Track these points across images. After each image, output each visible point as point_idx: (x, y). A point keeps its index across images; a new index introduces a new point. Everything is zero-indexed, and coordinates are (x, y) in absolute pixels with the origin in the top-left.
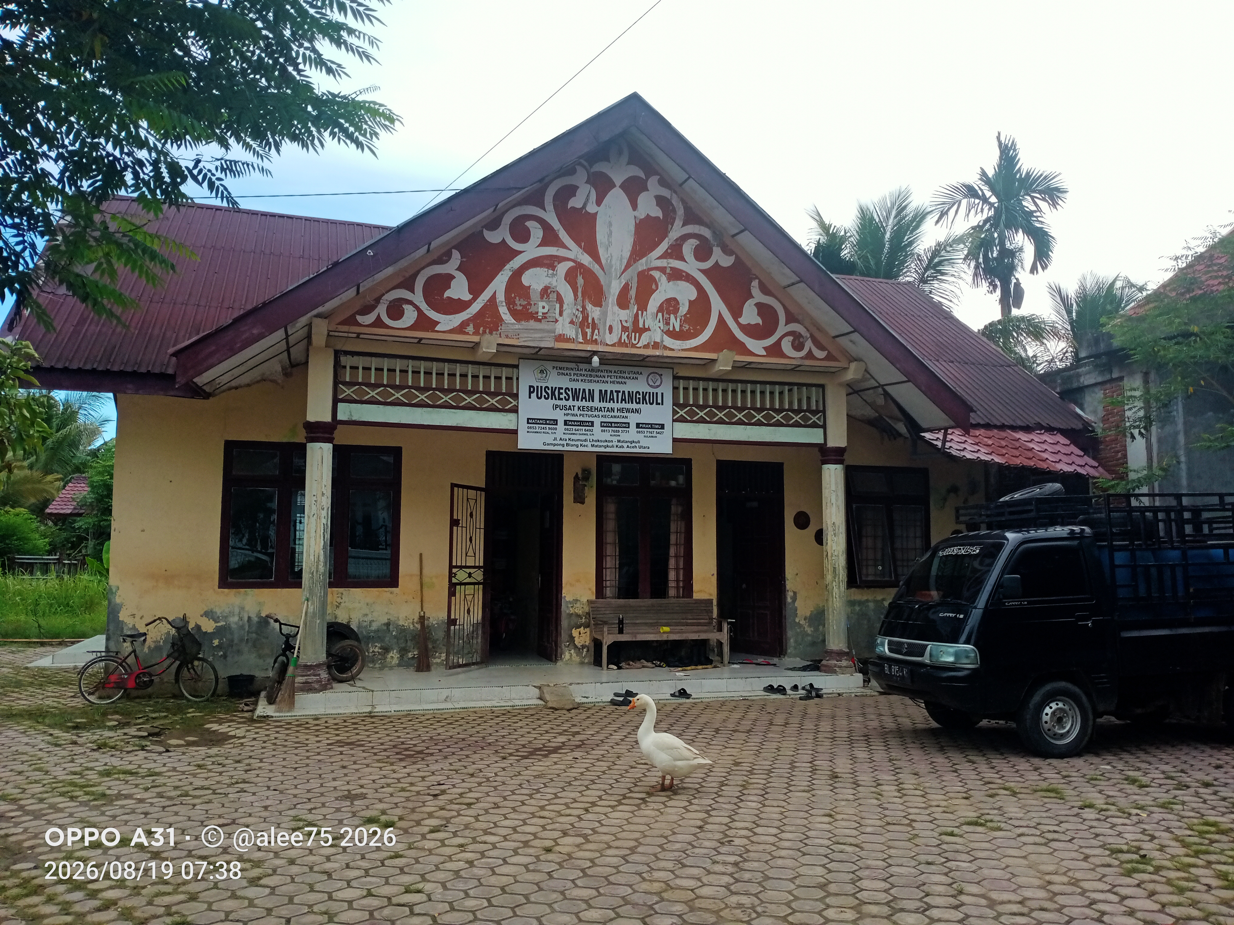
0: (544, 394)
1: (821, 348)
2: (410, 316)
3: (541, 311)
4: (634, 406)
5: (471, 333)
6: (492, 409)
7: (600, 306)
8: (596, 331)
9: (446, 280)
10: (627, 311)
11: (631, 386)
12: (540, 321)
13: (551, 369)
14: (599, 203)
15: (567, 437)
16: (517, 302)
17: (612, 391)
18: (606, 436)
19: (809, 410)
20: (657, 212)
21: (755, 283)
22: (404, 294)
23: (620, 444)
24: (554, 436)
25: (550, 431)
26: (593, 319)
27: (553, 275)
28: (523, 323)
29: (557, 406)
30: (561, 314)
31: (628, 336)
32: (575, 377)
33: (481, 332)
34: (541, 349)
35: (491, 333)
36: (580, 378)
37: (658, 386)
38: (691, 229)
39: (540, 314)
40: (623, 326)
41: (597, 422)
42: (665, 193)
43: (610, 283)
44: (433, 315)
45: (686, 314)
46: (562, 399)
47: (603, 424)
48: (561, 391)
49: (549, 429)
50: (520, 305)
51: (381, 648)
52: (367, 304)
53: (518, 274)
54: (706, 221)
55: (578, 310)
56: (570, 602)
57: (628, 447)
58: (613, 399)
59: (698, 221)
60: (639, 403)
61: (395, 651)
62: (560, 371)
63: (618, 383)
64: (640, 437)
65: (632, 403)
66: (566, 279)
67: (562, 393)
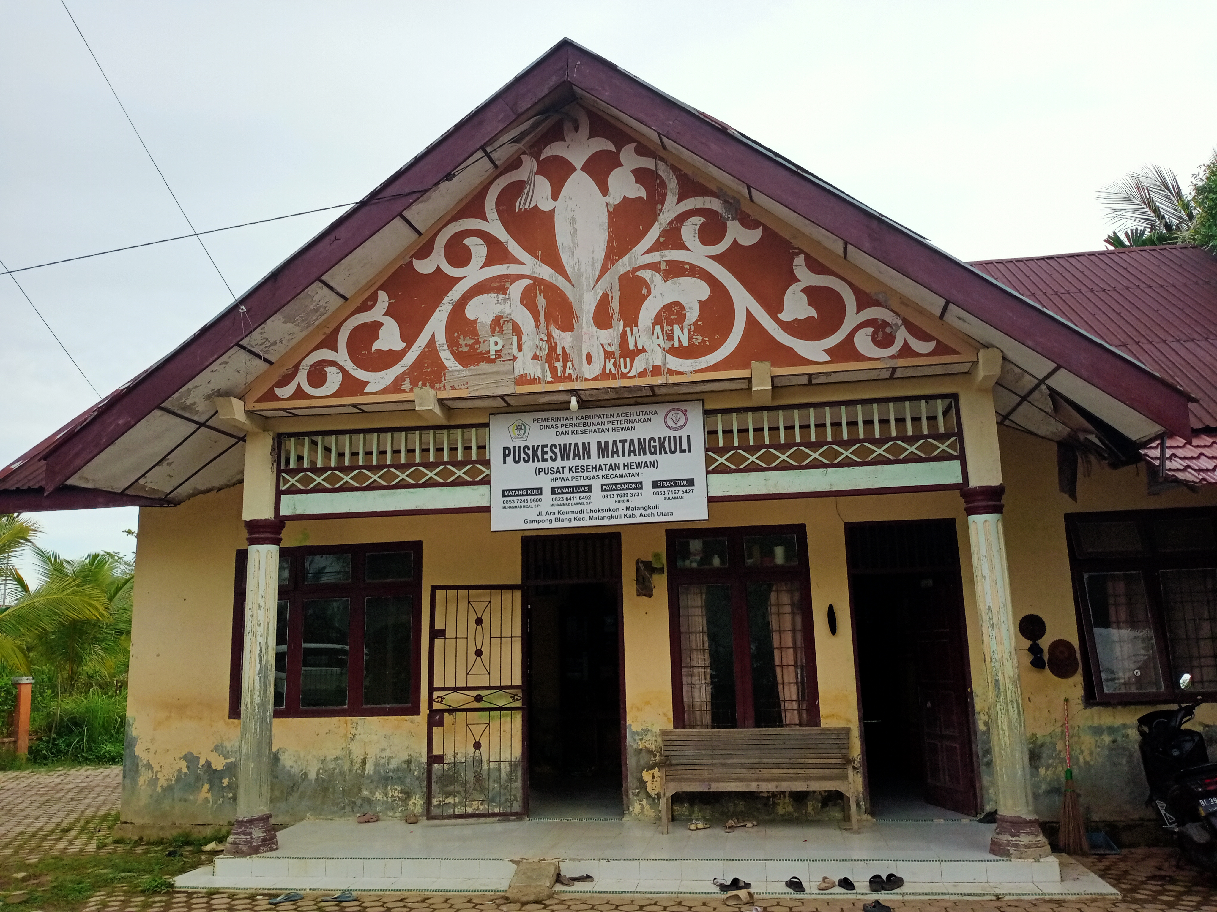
0: (523, 455)
1: (923, 336)
2: (334, 380)
3: (493, 349)
4: (649, 458)
5: (408, 390)
6: (459, 483)
7: (571, 329)
8: (569, 364)
9: (373, 330)
10: (610, 330)
11: (642, 432)
12: (493, 361)
13: (531, 422)
14: (555, 196)
15: (556, 509)
16: (462, 342)
17: (615, 442)
18: (610, 503)
19: (933, 435)
20: (638, 192)
21: (800, 260)
22: (325, 354)
23: (630, 513)
24: (539, 509)
25: (533, 504)
26: (563, 349)
27: (505, 300)
28: (472, 367)
29: (540, 470)
30: (520, 349)
31: (614, 364)
32: (564, 429)
33: (419, 386)
34: (503, 397)
35: (433, 385)
36: (570, 430)
37: (681, 428)
38: (690, 204)
39: (492, 352)
40: (606, 352)
41: (596, 485)
42: (648, 163)
43: (581, 296)
44: (360, 374)
45: (697, 321)
46: (547, 460)
47: (604, 488)
48: (545, 449)
49: (532, 501)
50: (466, 345)
51: (402, 792)
52: (287, 372)
53: (460, 306)
54: (713, 187)
55: (541, 340)
56: (637, 733)
57: (641, 515)
58: (617, 453)
59: (701, 190)
60: (655, 453)
61: (418, 796)
62: (543, 424)
63: (623, 429)
64: (658, 500)
65: (645, 454)
66: (522, 302)
67: (546, 453)
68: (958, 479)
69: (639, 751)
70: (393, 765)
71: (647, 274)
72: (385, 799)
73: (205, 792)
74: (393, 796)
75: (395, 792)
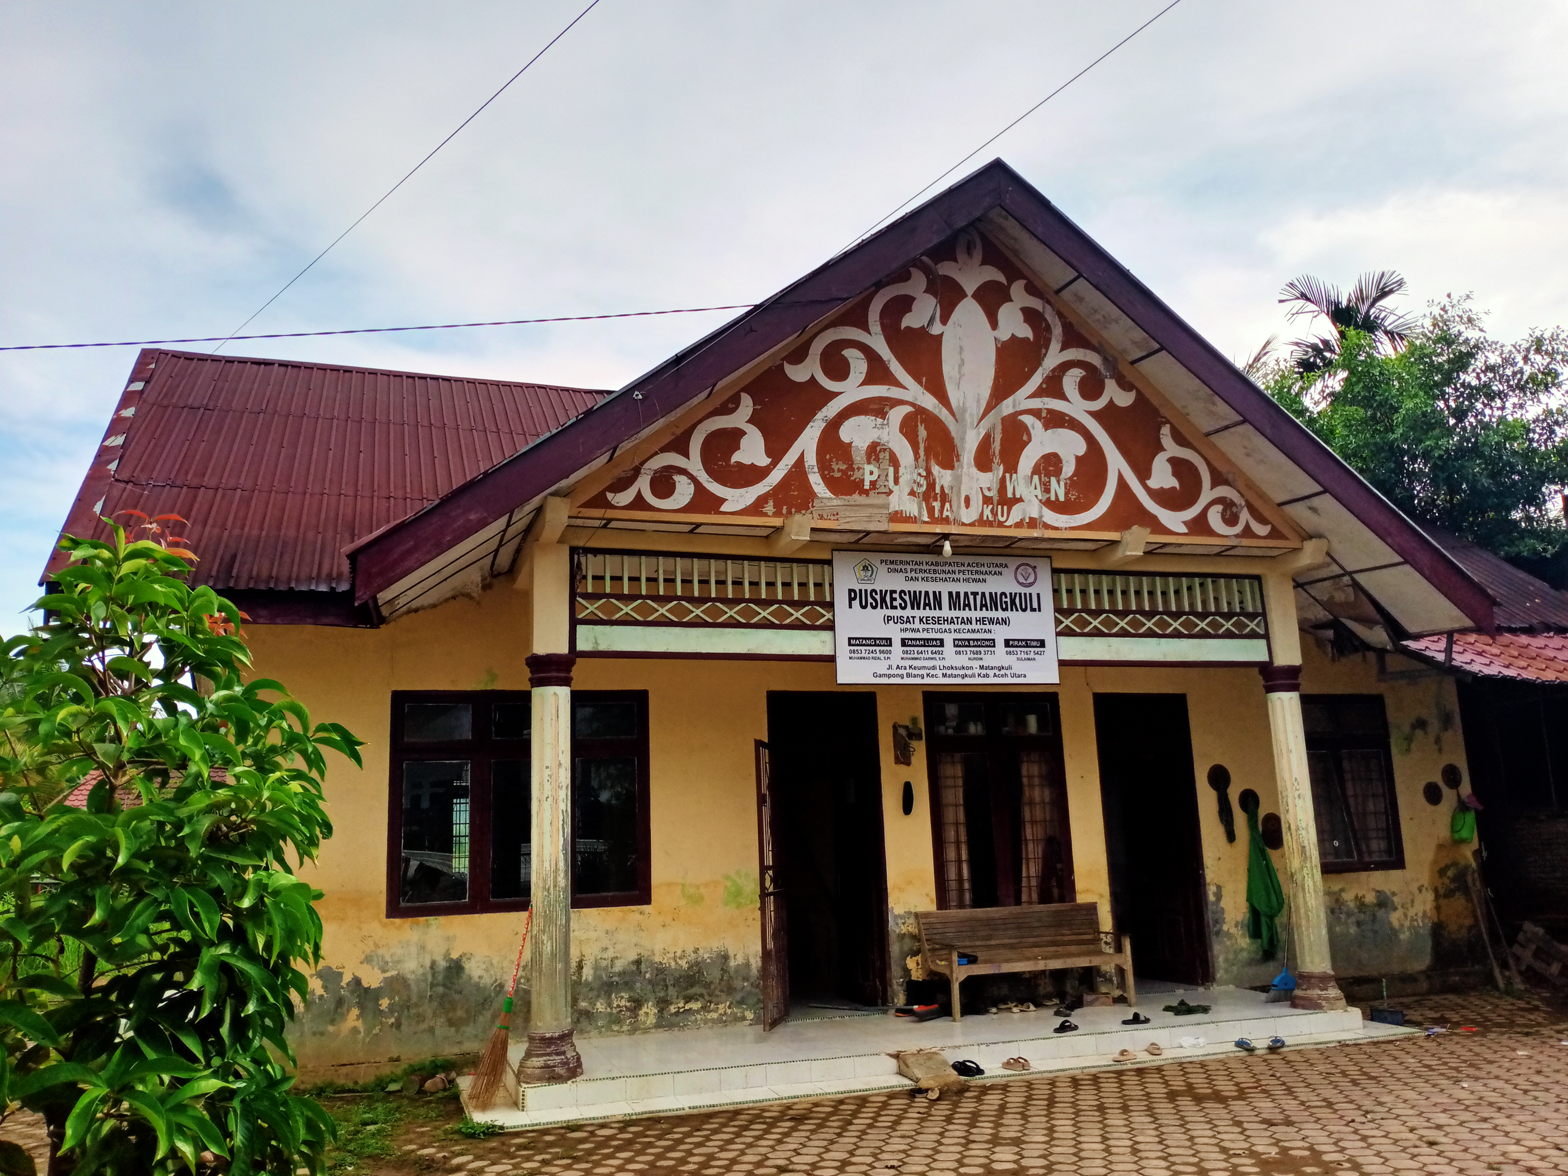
0: (870, 600)
1: (1262, 520)
2: (684, 492)
3: (868, 478)
4: (1000, 614)
5: (770, 513)
6: (798, 626)
7: (952, 467)
8: (947, 505)
9: (734, 437)
10: (990, 474)
11: (995, 585)
12: (866, 493)
13: (878, 564)
14: (944, 320)
15: (907, 663)
16: (835, 467)
17: (966, 594)
18: (962, 660)
19: (1244, 613)
20: (1025, 332)
21: (1166, 430)
22: (673, 459)
23: (984, 672)
24: (888, 662)
25: (882, 656)
26: (942, 488)
27: (883, 425)
28: (843, 496)
29: (889, 619)
30: (896, 481)
31: (992, 511)
32: (913, 575)
33: (784, 511)
34: (868, 533)
35: (798, 511)
36: (920, 575)
37: (1031, 585)
38: (1073, 354)
39: (867, 483)
40: (984, 496)
41: (948, 639)
42: (1035, 303)
43: (965, 433)
44: (716, 488)
45: (1073, 476)
46: (896, 608)
47: (957, 643)
48: (894, 596)
49: (881, 652)
50: (839, 470)
51: (630, 1000)
52: (623, 475)
53: (834, 425)
54: (1094, 342)
55: (920, 474)
56: (900, 916)
57: (995, 675)
58: (969, 605)
59: (1083, 342)
60: (1006, 609)
61: (650, 1004)
62: (892, 566)
63: (974, 580)
64: (1010, 660)
65: (997, 609)
66: (901, 431)
67: (895, 599)
68: (1264, 658)
69: (902, 937)
70: (619, 966)
71: (1028, 419)
72: (609, 1010)
73: (352, 1019)
74: (618, 1006)
75: (622, 1000)
